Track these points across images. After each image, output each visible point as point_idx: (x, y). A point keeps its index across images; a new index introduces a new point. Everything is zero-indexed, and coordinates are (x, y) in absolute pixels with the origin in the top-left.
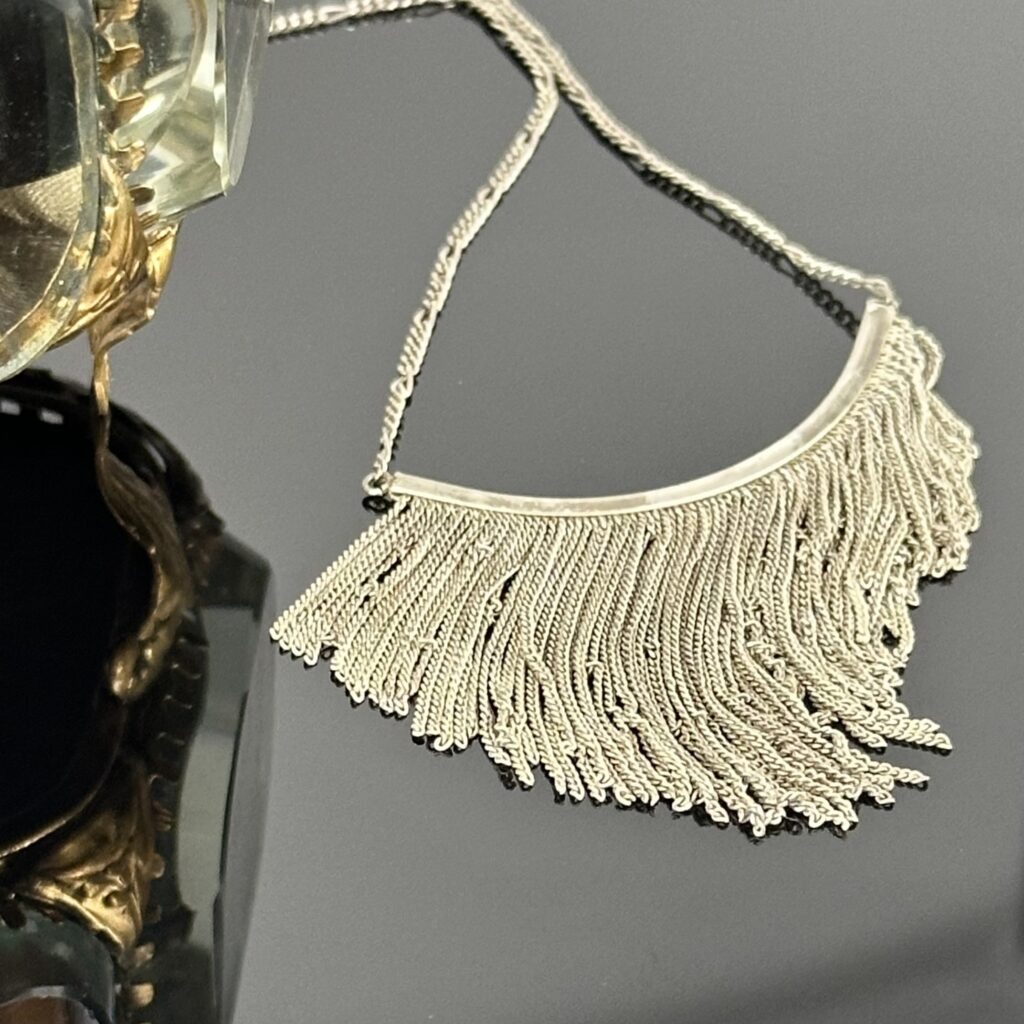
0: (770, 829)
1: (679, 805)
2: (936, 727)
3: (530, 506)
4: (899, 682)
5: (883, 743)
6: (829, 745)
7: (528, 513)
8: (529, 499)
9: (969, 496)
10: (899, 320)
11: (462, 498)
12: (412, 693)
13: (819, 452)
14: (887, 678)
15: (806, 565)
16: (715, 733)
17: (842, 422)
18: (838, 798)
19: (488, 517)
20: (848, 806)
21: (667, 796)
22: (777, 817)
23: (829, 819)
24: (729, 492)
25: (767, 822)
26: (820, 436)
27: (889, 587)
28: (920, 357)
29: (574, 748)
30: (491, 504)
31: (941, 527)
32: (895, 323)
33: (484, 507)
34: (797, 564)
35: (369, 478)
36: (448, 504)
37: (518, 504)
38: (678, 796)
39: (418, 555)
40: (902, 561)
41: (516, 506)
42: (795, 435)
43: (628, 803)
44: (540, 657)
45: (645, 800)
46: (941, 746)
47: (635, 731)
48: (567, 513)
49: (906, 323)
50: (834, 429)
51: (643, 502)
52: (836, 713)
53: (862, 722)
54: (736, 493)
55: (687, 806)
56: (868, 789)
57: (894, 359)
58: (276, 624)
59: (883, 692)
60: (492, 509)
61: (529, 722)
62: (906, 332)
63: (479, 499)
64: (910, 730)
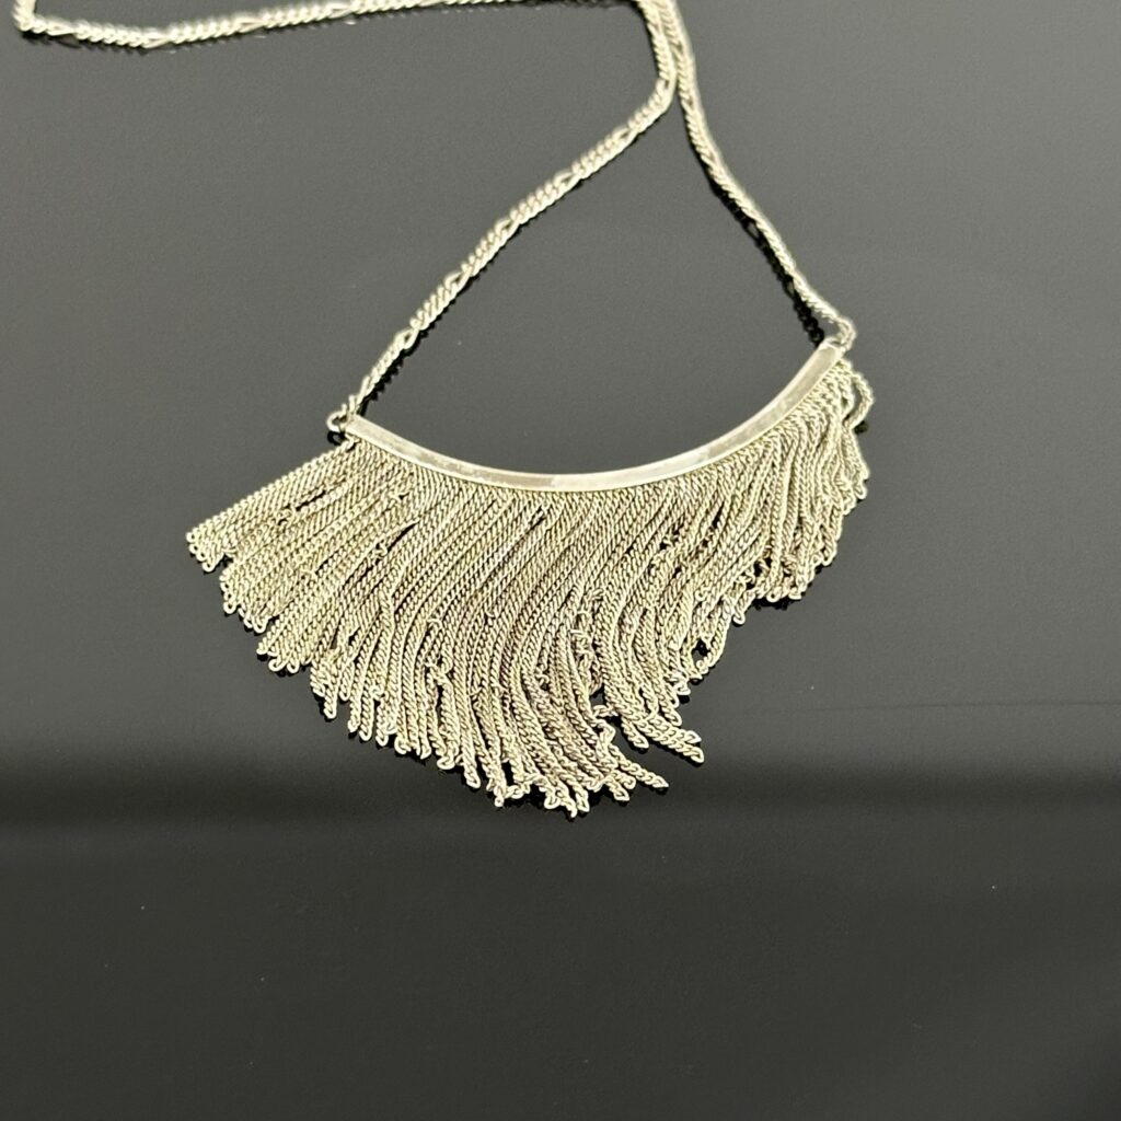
0: (509, 802)
1: (444, 764)
2: (698, 739)
3: (452, 467)
4: (686, 692)
5: (646, 745)
6: (595, 737)
7: (448, 473)
8: (454, 461)
9: (836, 533)
10: (843, 362)
11: (399, 450)
12: (275, 615)
13: (720, 468)
14: (677, 686)
15: (658, 569)
16: (504, 704)
17: (752, 444)
18: (578, 788)
19: (414, 470)
20: (583, 797)
21: (438, 753)
22: (518, 793)
23: (563, 804)
24: (626, 489)
25: (507, 796)
26: (726, 454)
27: (720, 603)
28: (851, 398)
29: (381, 693)
30: (420, 459)
31: (791, 559)
32: (839, 364)
33: (414, 461)
34: (651, 566)
35: (333, 416)
36: (386, 452)
37: (443, 463)
38: (446, 755)
39: (340, 492)
40: (743, 581)
41: (441, 466)
42: (704, 449)
43: (403, 752)
44: (393, 609)
45: (418, 753)
46: (695, 758)
47: (440, 689)
48: (480, 480)
49: (848, 365)
50: (742, 450)
51: (547, 483)
52: (616, 709)
53: (636, 722)
54: (631, 491)
55: (450, 766)
56: (609, 784)
57: (824, 396)
58: (195, 530)
59: (668, 698)
60: (421, 464)
61: (356, 661)
62: (846, 373)
63: (412, 452)
64: (674, 738)
